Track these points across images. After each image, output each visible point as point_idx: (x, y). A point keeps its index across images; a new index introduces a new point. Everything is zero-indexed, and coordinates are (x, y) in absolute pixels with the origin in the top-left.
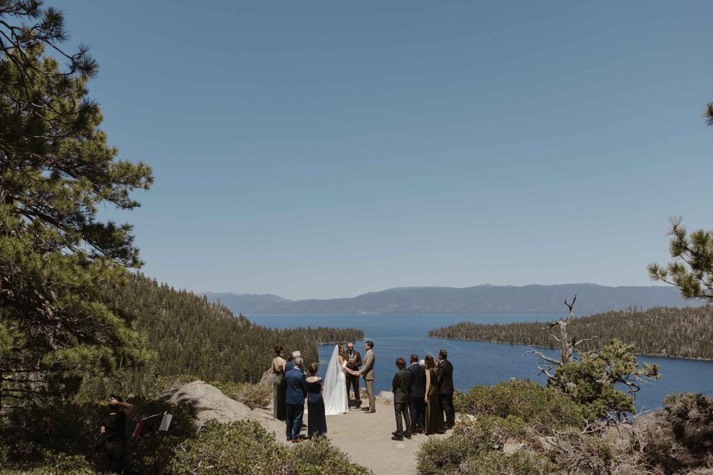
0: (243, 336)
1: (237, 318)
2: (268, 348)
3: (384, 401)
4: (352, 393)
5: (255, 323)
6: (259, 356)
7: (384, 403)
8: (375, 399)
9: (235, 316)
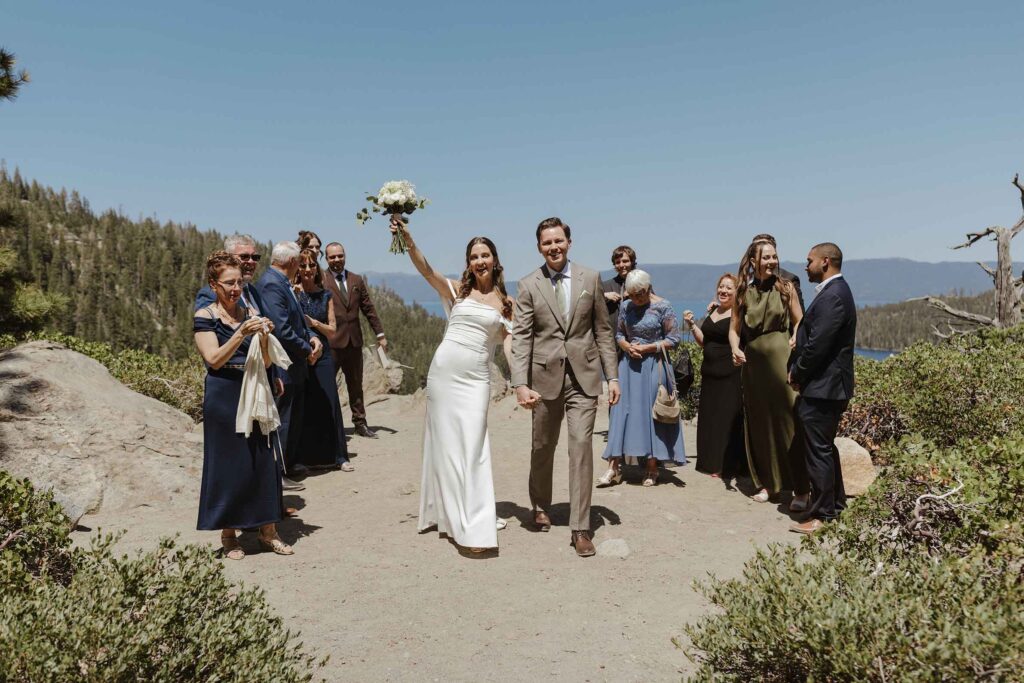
1: (409, 307)
9: (406, 303)
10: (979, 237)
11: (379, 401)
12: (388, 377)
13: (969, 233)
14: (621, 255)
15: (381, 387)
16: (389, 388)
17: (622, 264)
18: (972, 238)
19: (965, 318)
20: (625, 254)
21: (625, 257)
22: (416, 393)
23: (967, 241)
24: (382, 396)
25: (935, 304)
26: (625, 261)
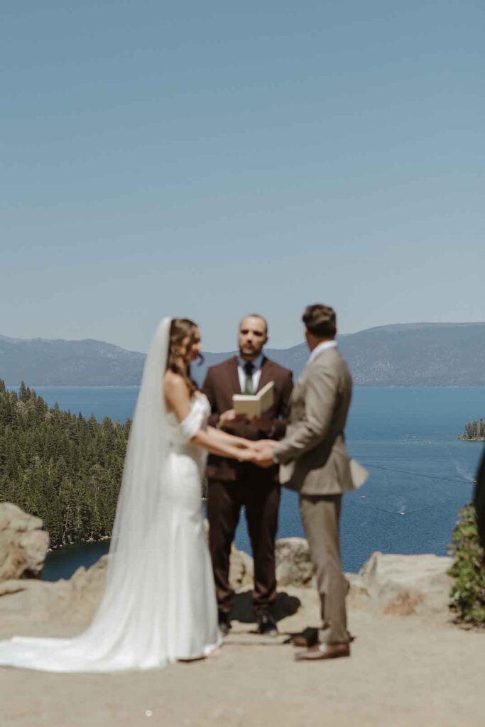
0: (28, 436)
1: (15, 395)
2: (87, 463)
3: (390, 596)
4: (242, 560)
5: (57, 406)
6: (67, 482)
7: (391, 608)
8: (345, 588)
9: (9, 388)
11: (7, 593)
12: (21, 547)
15: (8, 566)
16: (24, 567)
22: (74, 577)
24: (13, 584)
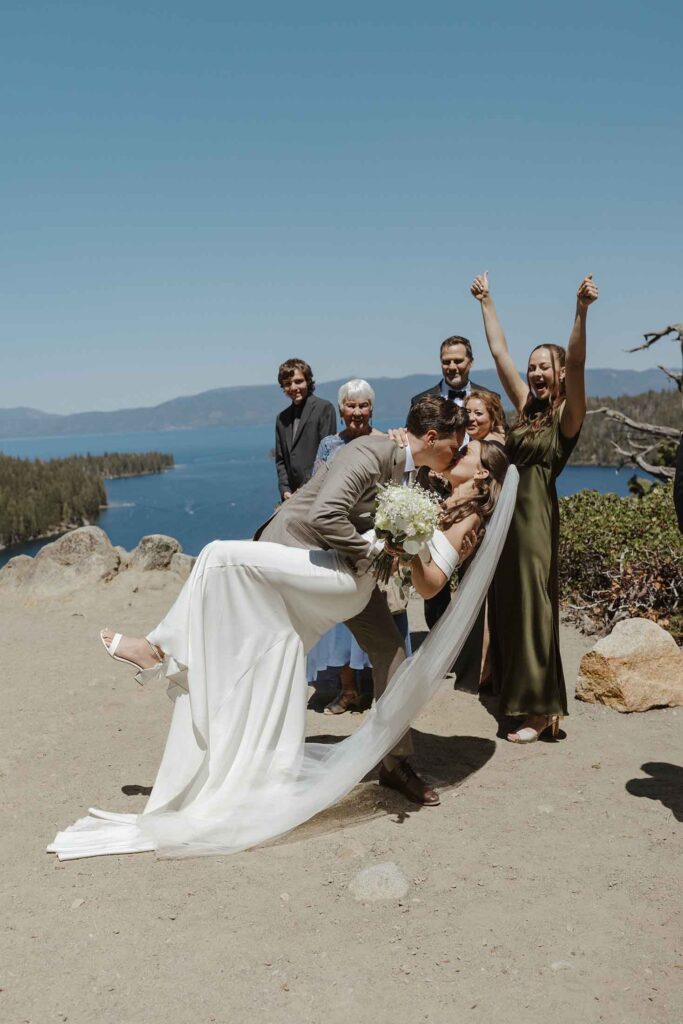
10: (658, 337)
13: (647, 333)
14: (292, 374)
17: (294, 386)
18: (650, 338)
19: (649, 432)
20: (296, 371)
21: (298, 375)
23: (645, 343)
25: (614, 417)
26: (298, 382)
